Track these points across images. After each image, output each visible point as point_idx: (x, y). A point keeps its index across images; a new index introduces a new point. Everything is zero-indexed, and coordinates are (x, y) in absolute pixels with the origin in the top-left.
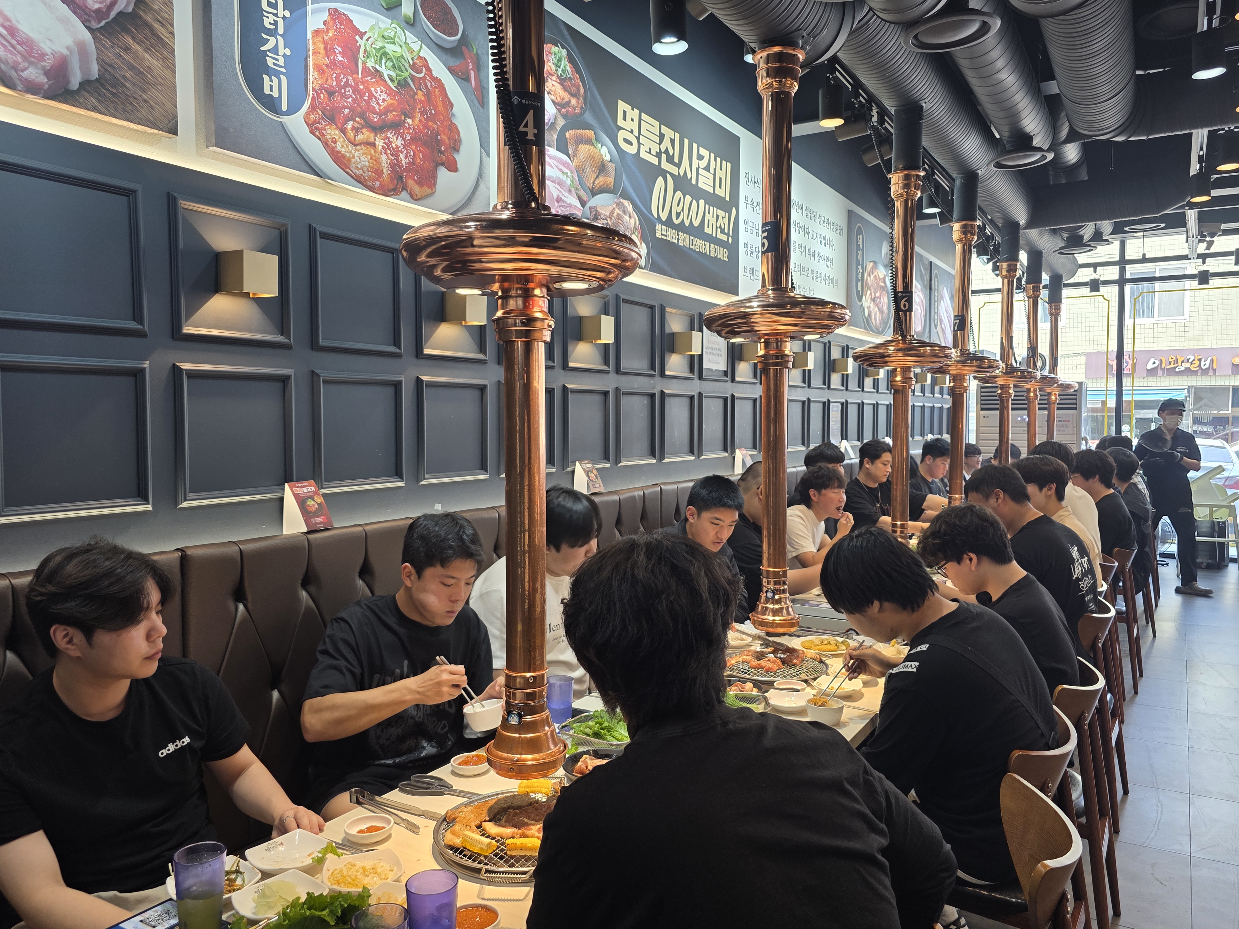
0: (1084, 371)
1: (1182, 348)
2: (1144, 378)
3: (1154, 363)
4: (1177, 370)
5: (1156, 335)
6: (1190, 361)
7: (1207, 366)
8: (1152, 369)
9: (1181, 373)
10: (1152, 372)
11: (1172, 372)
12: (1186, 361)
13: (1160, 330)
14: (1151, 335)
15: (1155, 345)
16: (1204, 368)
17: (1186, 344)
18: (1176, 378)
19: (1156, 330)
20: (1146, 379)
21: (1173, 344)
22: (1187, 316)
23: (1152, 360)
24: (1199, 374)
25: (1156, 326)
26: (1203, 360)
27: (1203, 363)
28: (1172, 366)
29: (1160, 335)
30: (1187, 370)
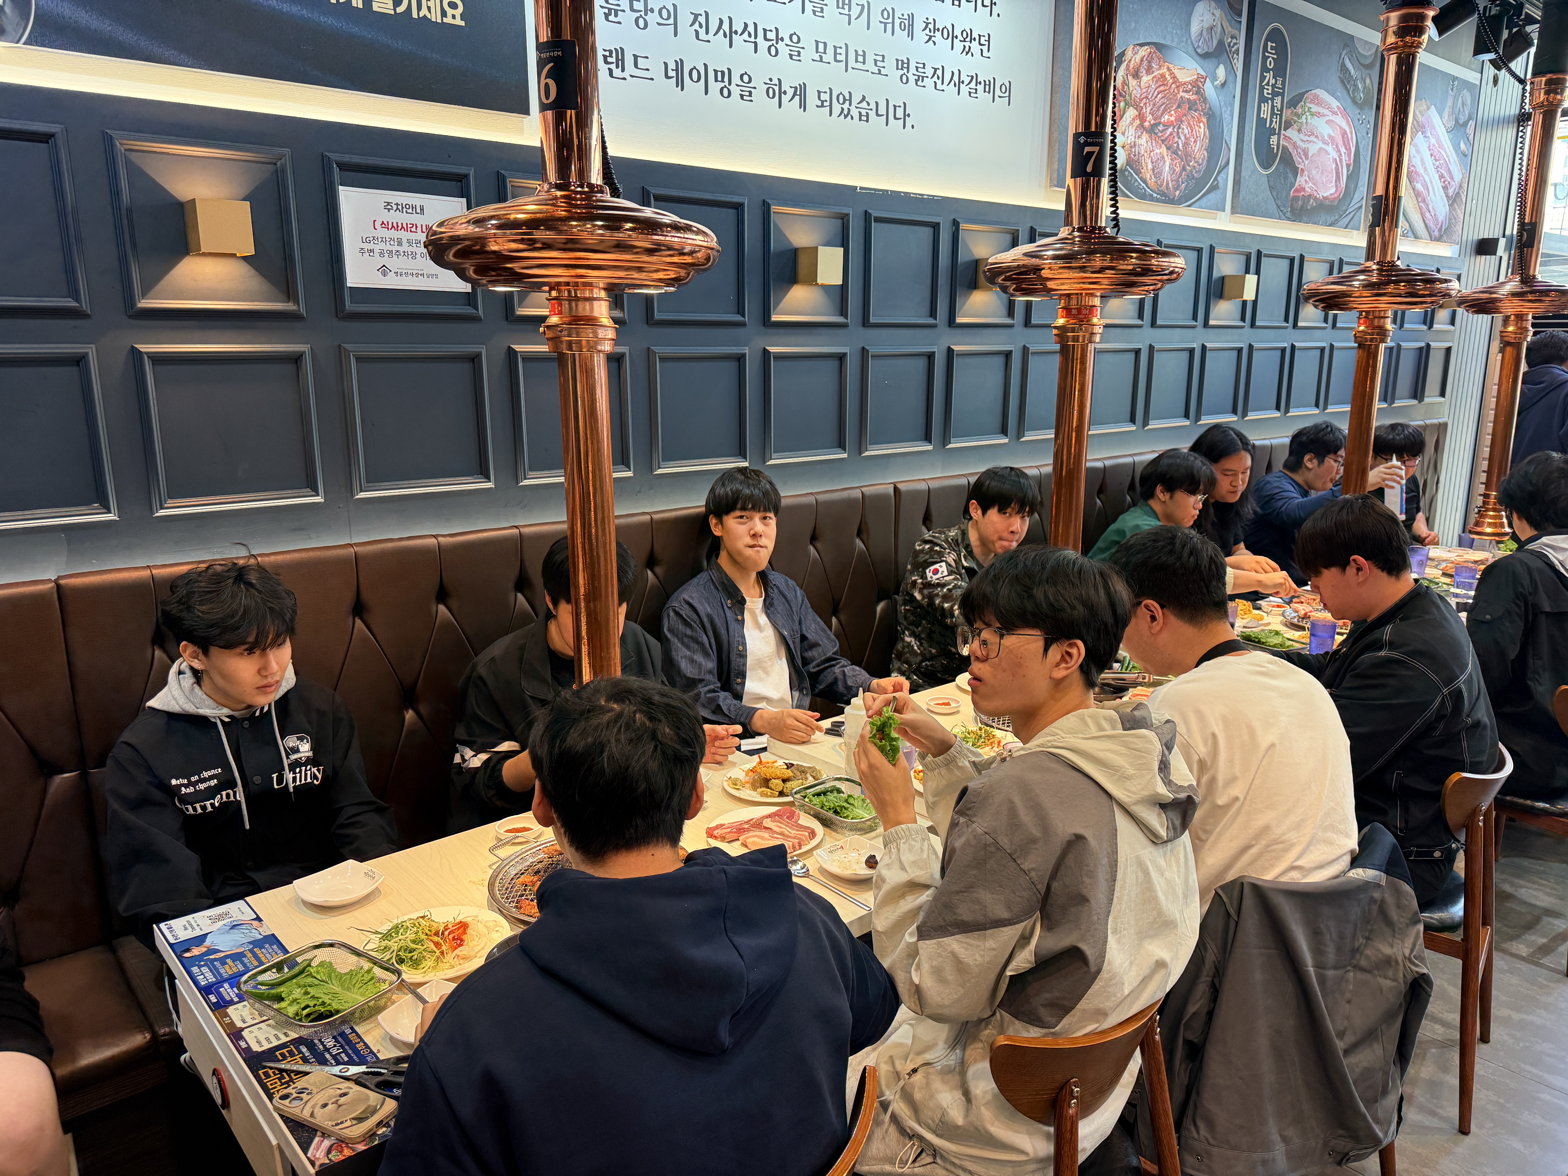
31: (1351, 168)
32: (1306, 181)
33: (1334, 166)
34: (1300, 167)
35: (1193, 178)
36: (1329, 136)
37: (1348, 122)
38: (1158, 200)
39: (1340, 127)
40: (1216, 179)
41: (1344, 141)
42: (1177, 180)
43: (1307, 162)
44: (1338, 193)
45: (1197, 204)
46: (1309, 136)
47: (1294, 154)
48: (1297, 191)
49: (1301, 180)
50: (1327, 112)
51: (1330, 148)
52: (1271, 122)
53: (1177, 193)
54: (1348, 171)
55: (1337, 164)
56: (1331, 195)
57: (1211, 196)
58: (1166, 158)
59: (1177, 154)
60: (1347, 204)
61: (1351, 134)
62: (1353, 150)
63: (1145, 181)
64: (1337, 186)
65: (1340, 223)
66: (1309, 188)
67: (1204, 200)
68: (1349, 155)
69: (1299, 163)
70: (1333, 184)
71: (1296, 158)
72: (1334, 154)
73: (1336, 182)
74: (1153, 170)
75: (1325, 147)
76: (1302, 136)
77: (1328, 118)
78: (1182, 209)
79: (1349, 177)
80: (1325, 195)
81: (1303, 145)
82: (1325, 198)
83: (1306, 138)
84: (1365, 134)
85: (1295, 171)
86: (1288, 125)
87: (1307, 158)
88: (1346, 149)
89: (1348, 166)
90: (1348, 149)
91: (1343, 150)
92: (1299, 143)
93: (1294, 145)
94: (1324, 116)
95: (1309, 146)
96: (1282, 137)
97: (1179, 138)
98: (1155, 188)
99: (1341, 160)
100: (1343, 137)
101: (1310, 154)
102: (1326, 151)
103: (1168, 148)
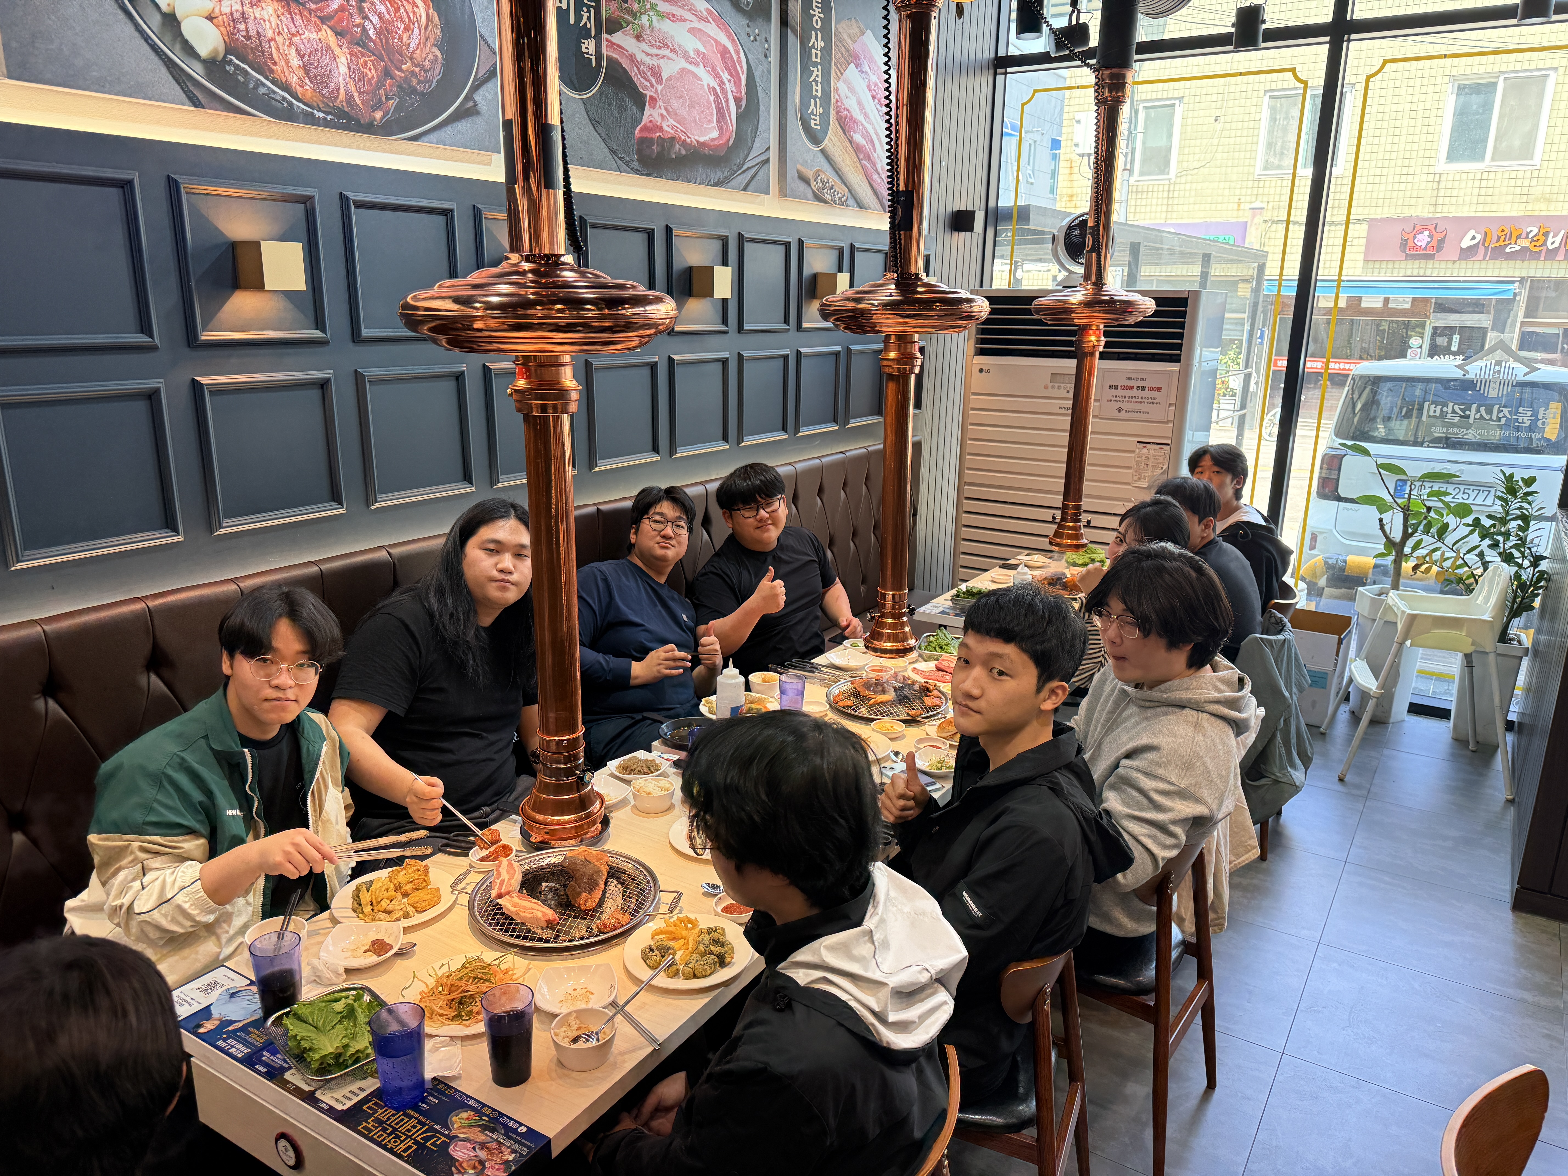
0: (1363, 249)
1: (1522, 214)
2: (1454, 262)
3: (1474, 238)
4: (1508, 250)
5: (1483, 192)
6: (1531, 236)
7: (1556, 245)
8: (1470, 248)
9: (1511, 256)
10: (1468, 253)
11: (1498, 253)
12: (1524, 235)
13: (1491, 183)
14: (1476, 192)
15: (1480, 208)
16: (1550, 247)
17: (1530, 207)
18: (1505, 264)
19: (1484, 183)
20: (1457, 265)
21: (1508, 207)
22: (1537, 159)
23: (1472, 233)
24: (1542, 258)
25: (1485, 176)
26: (1551, 235)
27: (1550, 240)
28: (1501, 243)
29: (1490, 191)
30: (1524, 249)
31: (744, 103)
32: (662, 115)
33: (712, 98)
34: (648, 93)
35: (414, 91)
36: (698, 52)
37: (729, 36)
38: (327, 124)
39: (716, 41)
40: (468, 98)
41: (724, 62)
42: (374, 92)
43: (660, 88)
44: (725, 139)
45: (433, 137)
46: (659, 48)
47: (633, 72)
48: (645, 129)
49: (651, 114)
50: (688, 15)
51: (701, 71)
52: (579, 17)
53: (378, 115)
54: (738, 107)
55: (717, 96)
56: (713, 140)
57: (463, 126)
58: (337, 51)
59: (365, 46)
60: (742, 156)
61: (738, 53)
62: (744, 78)
63: (286, 88)
64: (720, 128)
65: (732, 183)
66: (669, 127)
67: (449, 131)
68: (738, 83)
69: (645, 87)
70: (715, 124)
71: (638, 80)
72: (708, 80)
73: (718, 121)
74: (305, 68)
75: (692, 68)
76: (644, 46)
77: (692, 25)
78: (396, 142)
79: (741, 117)
80: (702, 139)
81: (648, 60)
82: (704, 144)
83: (654, 51)
84: (762, 57)
85: (640, 101)
86: (614, 26)
87: (659, 81)
88: (731, 75)
89: (737, 100)
90: (734, 75)
91: (725, 76)
92: (640, 56)
93: (632, 58)
94: (685, 20)
95: (662, 62)
96: (604, 43)
97: (366, 18)
98: (316, 100)
99: (723, 91)
100: (723, 57)
101: (665, 76)
102: (695, 76)
103: (337, 34)
